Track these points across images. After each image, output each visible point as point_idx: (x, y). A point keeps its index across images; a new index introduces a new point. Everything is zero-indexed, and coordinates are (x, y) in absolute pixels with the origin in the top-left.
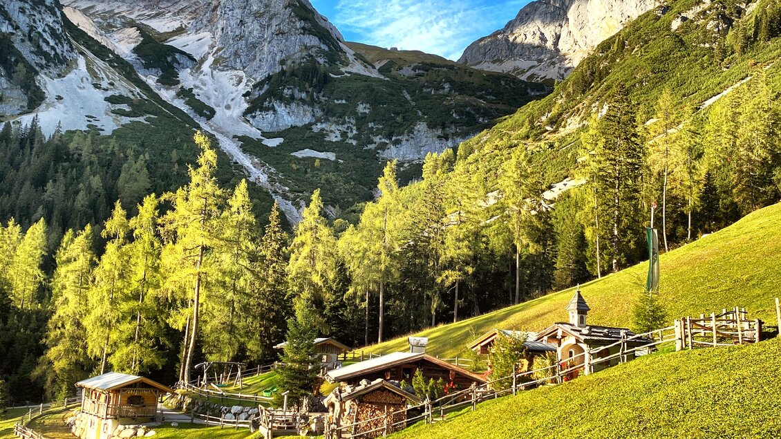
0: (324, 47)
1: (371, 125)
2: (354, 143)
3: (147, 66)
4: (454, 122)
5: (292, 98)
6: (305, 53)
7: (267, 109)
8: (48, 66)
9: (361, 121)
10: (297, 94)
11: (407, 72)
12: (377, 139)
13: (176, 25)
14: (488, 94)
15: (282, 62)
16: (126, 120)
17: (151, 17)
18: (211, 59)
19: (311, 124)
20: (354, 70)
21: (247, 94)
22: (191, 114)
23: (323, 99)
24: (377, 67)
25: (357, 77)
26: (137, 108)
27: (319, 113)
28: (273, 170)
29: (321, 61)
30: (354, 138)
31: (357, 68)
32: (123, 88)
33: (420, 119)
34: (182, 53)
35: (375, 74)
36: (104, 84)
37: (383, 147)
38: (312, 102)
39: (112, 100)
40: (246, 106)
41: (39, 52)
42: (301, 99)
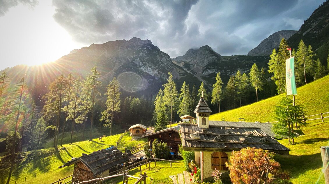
0: (217, 58)
1: (227, 70)
2: (224, 74)
3: (185, 68)
4: (247, 67)
5: (211, 68)
6: (213, 60)
7: (206, 71)
8: (170, 70)
9: (225, 70)
10: (212, 67)
11: (235, 59)
12: (229, 73)
13: (190, 60)
14: (254, 60)
15: (209, 62)
16: (182, 77)
17: (186, 60)
18: (196, 64)
19: (215, 72)
20: (223, 61)
21: (203, 69)
22: (193, 74)
23: (217, 67)
24: (228, 59)
25: (224, 62)
26: (184, 74)
27: (216, 70)
28: (208, 82)
29: (216, 60)
30: (224, 73)
31: (224, 60)
32: (182, 72)
33: (238, 68)
34: (191, 64)
35: (228, 61)
36: (179, 72)
37: (231, 74)
38: (215, 68)
39: (179, 74)
40: (202, 71)
41: (168, 68)
42: (213, 68)
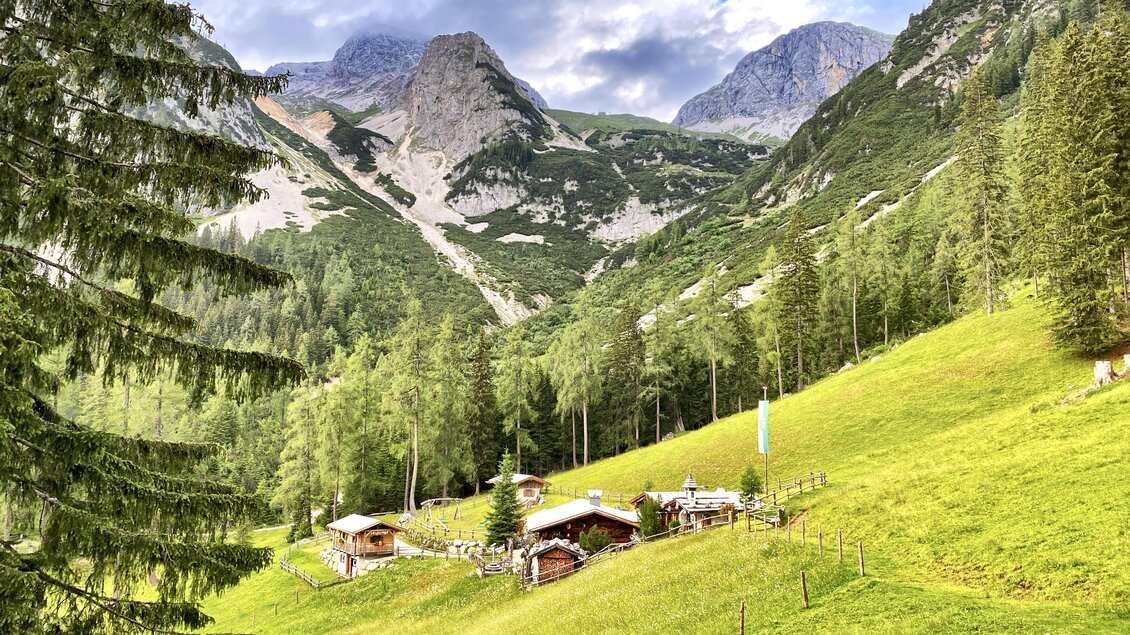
0: (525, 121)
1: (579, 203)
2: (563, 223)
3: (342, 153)
4: (670, 196)
5: (495, 179)
6: (506, 129)
7: (470, 192)
9: (570, 199)
10: (500, 175)
11: (616, 142)
12: (587, 219)
13: (369, 102)
14: (706, 161)
15: (483, 141)
16: (325, 214)
17: (342, 95)
18: (408, 141)
19: (516, 206)
20: (559, 145)
21: (449, 177)
22: (391, 202)
23: (527, 178)
24: (584, 138)
25: (562, 151)
26: (337, 200)
27: (524, 194)
28: (479, 259)
29: (524, 136)
30: (562, 218)
31: (563, 141)
32: (321, 180)
33: (631, 193)
34: (378, 136)
35: (582, 147)
36: (300, 177)
37: (593, 226)
38: (515, 182)
39: (309, 193)
40: (448, 190)
42: (505, 180)
